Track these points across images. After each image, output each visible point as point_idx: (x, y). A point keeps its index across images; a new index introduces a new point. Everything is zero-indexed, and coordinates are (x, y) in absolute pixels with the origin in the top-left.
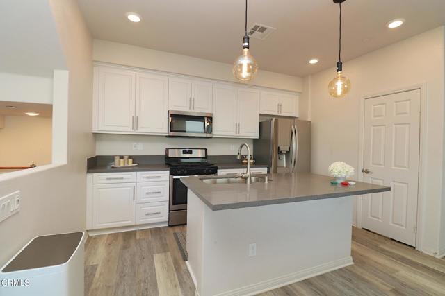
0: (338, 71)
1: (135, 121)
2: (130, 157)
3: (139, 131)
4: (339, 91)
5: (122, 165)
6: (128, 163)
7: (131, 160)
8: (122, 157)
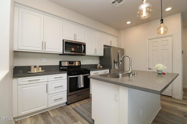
0: (161, 23)
1: (44, 44)
2: (40, 66)
3: (46, 50)
4: (162, 32)
5: (35, 72)
6: (39, 70)
7: (40, 68)
8: (35, 67)
